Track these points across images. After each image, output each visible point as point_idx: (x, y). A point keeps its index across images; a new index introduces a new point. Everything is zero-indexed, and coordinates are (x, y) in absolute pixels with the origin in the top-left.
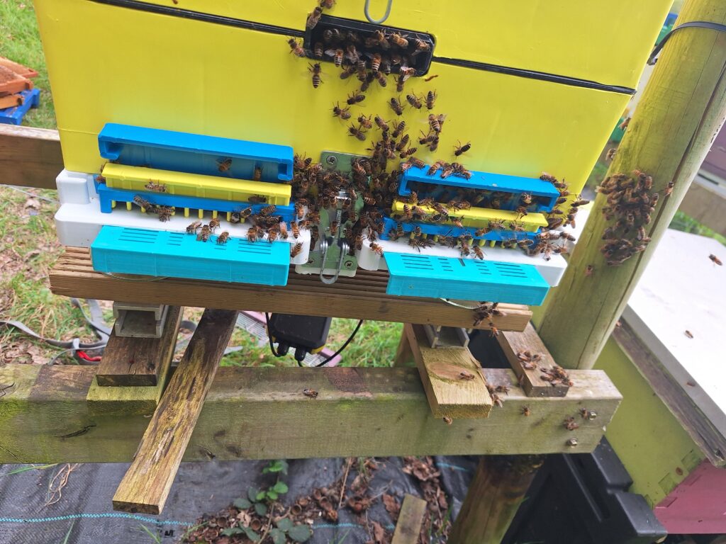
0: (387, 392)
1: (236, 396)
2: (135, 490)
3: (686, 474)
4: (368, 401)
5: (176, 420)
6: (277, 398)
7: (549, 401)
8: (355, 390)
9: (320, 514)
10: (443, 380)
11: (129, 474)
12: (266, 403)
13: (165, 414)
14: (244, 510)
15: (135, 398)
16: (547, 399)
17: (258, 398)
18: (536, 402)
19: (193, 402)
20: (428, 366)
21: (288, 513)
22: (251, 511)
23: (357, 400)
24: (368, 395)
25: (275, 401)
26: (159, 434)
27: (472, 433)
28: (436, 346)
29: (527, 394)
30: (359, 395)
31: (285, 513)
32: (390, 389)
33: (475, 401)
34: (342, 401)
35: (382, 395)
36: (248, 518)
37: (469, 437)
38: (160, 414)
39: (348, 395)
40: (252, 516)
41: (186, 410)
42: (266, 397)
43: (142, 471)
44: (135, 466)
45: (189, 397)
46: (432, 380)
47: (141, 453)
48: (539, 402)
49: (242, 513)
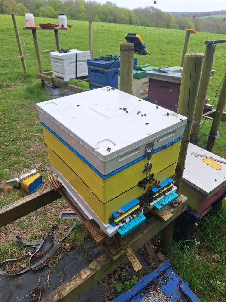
1: (133, 242)
2: (137, 268)
3: (200, 202)
4: (153, 227)
5: (130, 253)
6: (139, 237)
8: (149, 227)
10: (163, 215)
11: (134, 267)
13: (128, 253)
15: (121, 254)
17: (136, 240)
19: (129, 248)
20: (158, 214)
23: (151, 228)
26: (131, 257)
29: (175, 208)
30: (151, 227)
32: (154, 222)
33: (170, 216)
35: (154, 225)
38: (127, 254)
41: (130, 250)
42: (137, 239)
43: (135, 265)
44: (133, 265)
45: (128, 248)
46: (161, 216)
47: (132, 262)
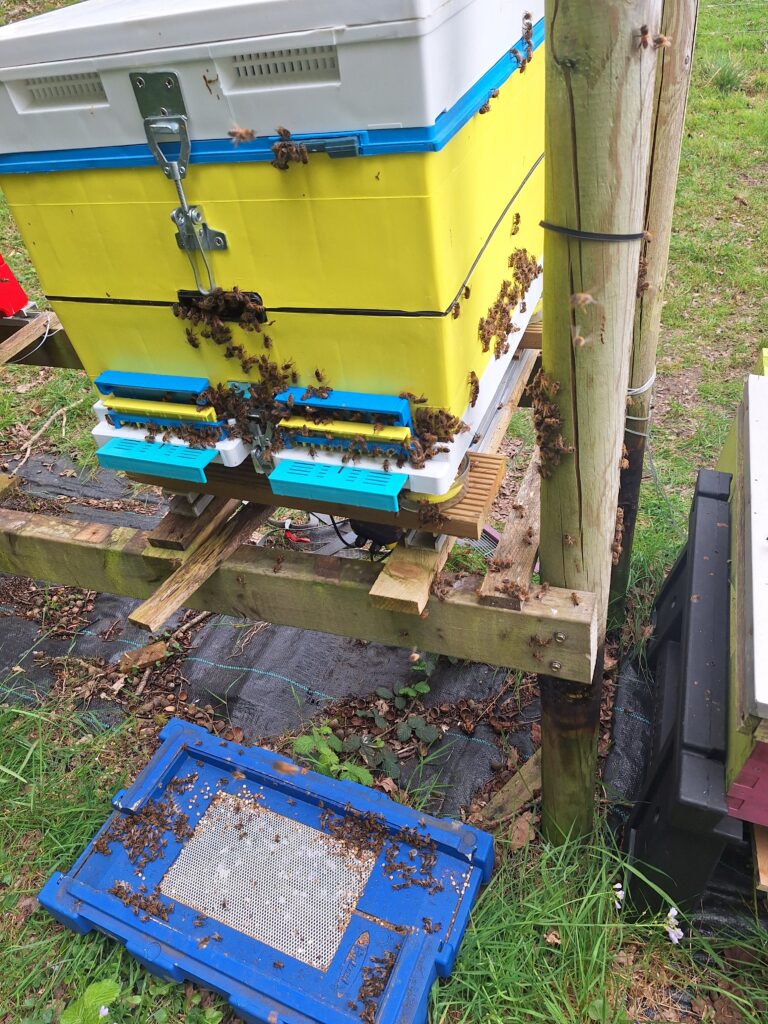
0: (355, 581)
1: (242, 567)
2: (141, 614)
4: (334, 586)
5: (187, 576)
7: (502, 612)
8: (329, 576)
9: (459, 724)
10: (392, 576)
11: (143, 605)
12: (259, 575)
13: (185, 571)
14: (384, 699)
15: (169, 558)
16: (500, 610)
18: (490, 611)
21: (427, 714)
22: (391, 701)
23: (327, 584)
24: (336, 581)
25: (266, 575)
26: (173, 583)
27: (442, 633)
28: (410, 547)
30: (329, 580)
31: (424, 712)
32: (358, 579)
33: (405, 599)
34: (315, 583)
35: (348, 583)
36: (386, 708)
37: (441, 637)
38: (180, 571)
39: (320, 579)
40: (390, 707)
45: (204, 562)
46: (382, 574)
47: (157, 593)
48: (495, 612)
49: (381, 701)
